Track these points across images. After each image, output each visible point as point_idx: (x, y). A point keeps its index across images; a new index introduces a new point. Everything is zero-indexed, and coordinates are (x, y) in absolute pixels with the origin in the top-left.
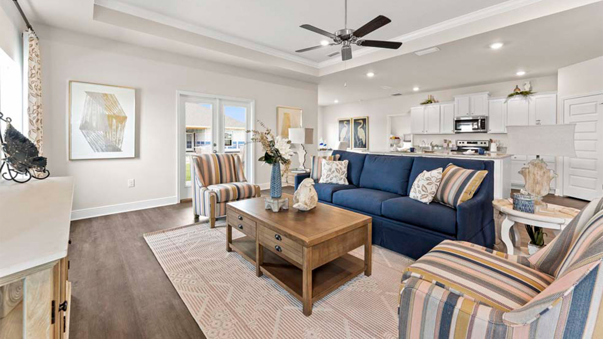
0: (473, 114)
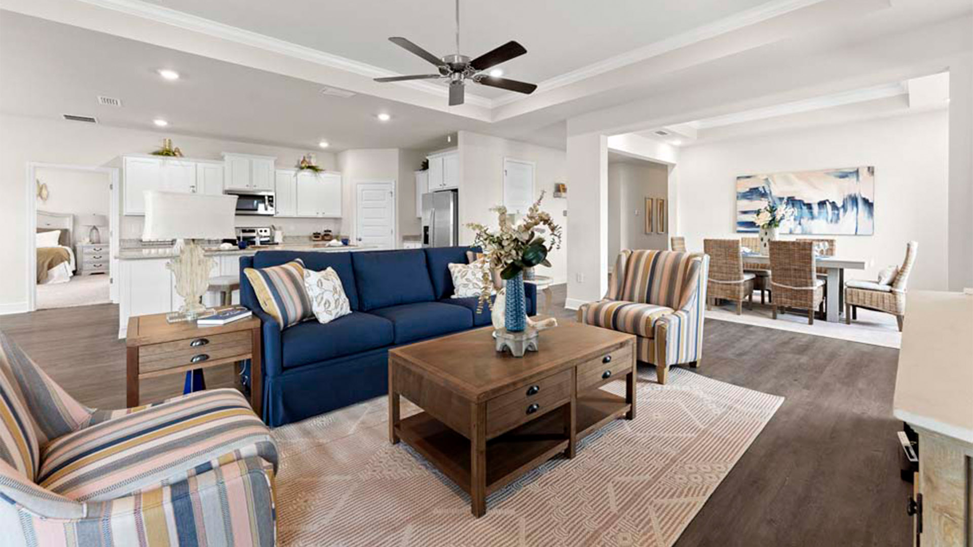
0: (255, 186)
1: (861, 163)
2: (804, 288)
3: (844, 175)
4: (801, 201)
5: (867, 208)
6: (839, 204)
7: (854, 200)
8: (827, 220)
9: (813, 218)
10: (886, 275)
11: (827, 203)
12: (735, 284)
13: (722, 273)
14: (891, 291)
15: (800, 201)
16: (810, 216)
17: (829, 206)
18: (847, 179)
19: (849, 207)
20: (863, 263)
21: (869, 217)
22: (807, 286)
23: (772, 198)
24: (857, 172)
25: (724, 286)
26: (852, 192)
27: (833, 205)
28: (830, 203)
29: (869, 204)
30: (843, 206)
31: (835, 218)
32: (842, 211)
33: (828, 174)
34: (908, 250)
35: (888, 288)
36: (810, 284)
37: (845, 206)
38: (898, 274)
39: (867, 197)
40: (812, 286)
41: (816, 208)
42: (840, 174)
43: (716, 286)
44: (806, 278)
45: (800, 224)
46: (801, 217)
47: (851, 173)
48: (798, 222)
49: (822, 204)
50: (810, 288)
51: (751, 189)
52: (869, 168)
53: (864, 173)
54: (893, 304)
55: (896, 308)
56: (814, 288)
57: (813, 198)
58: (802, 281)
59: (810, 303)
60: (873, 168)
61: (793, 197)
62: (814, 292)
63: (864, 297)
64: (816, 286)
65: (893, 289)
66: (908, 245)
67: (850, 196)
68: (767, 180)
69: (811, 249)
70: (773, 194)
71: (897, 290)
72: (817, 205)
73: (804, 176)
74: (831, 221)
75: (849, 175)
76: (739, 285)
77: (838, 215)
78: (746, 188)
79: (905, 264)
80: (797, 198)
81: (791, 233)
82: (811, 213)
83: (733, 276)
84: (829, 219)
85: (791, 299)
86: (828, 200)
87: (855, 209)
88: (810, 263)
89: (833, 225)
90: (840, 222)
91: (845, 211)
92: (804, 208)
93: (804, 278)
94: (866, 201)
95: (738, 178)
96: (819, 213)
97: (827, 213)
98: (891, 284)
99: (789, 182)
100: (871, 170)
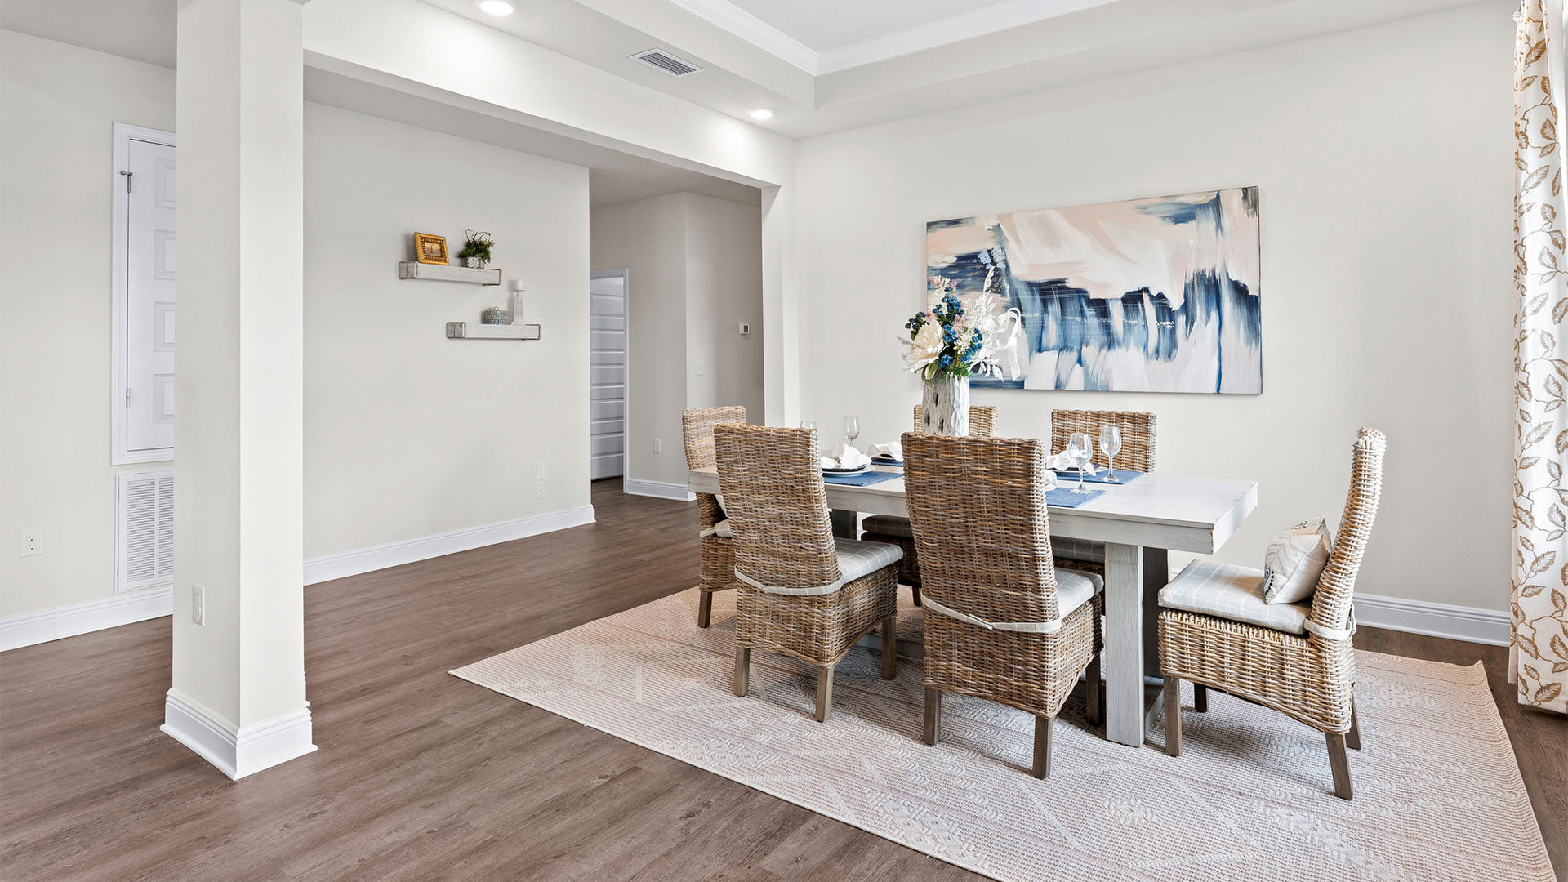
1: (1228, 179)
2: (1017, 627)
3: (1185, 215)
4: (1081, 292)
5: (1245, 311)
6: (1176, 302)
7: (1210, 286)
8: (1146, 348)
9: (1110, 342)
10: (1289, 570)
11: (1145, 296)
12: (811, 600)
13: (772, 553)
14: (1305, 635)
15: (1079, 291)
16: (1104, 338)
17: (1150, 309)
18: (1192, 224)
19: (1200, 311)
20: (1209, 528)
21: (1248, 342)
22: (1026, 619)
23: (1010, 282)
24: (1216, 203)
25: (782, 605)
26: (1206, 266)
27: (1160, 300)
28: (1151, 297)
29: (1249, 302)
30: (1185, 307)
31: (1165, 343)
32: (1181, 319)
33: (1144, 210)
34: (1358, 470)
35: (1294, 619)
36: (1035, 614)
37: (1190, 306)
38: (1328, 562)
39: (1243, 281)
40: (1042, 620)
41: (1117, 311)
42: (1173, 211)
43: (760, 602)
44: (1021, 587)
45: (1080, 361)
46: (1084, 341)
47: (1201, 206)
48: (1074, 355)
49: (1132, 300)
50: (1037, 627)
51: (960, 258)
52: (1245, 190)
53: (1233, 204)
54: (1312, 685)
55: (1325, 704)
56: (1051, 627)
57: (1111, 285)
58: (1008, 596)
59: (1035, 688)
60: (1256, 190)
61: (1062, 281)
62: (1050, 644)
63: (1221, 652)
64: (1055, 617)
65: (1311, 626)
66: (1358, 451)
67: (1201, 276)
68: (997, 229)
69: (1028, 474)
70: (1015, 271)
71: (1326, 632)
72: (1120, 303)
73: (1083, 217)
74: (1157, 352)
75: (1198, 213)
76: (820, 601)
77: (1173, 332)
78: (948, 254)
79: (1349, 525)
80: (1071, 284)
81: (1059, 387)
82: (1107, 328)
83: (803, 568)
84: (1152, 348)
85: (980, 665)
86: (1147, 290)
87: (1214, 314)
88: (1030, 528)
89: (1160, 364)
90: (1179, 354)
91: (1190, 321)
92: (1090, 312)
93: (1015, 589)
94: (1240, 290)
95: (929, 225)
96: (1128, 327)
97: (1146, 327)
98: (1305, 601)
99: (1051, 238)
100: (1251, 198)
